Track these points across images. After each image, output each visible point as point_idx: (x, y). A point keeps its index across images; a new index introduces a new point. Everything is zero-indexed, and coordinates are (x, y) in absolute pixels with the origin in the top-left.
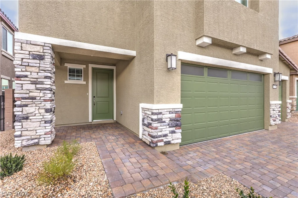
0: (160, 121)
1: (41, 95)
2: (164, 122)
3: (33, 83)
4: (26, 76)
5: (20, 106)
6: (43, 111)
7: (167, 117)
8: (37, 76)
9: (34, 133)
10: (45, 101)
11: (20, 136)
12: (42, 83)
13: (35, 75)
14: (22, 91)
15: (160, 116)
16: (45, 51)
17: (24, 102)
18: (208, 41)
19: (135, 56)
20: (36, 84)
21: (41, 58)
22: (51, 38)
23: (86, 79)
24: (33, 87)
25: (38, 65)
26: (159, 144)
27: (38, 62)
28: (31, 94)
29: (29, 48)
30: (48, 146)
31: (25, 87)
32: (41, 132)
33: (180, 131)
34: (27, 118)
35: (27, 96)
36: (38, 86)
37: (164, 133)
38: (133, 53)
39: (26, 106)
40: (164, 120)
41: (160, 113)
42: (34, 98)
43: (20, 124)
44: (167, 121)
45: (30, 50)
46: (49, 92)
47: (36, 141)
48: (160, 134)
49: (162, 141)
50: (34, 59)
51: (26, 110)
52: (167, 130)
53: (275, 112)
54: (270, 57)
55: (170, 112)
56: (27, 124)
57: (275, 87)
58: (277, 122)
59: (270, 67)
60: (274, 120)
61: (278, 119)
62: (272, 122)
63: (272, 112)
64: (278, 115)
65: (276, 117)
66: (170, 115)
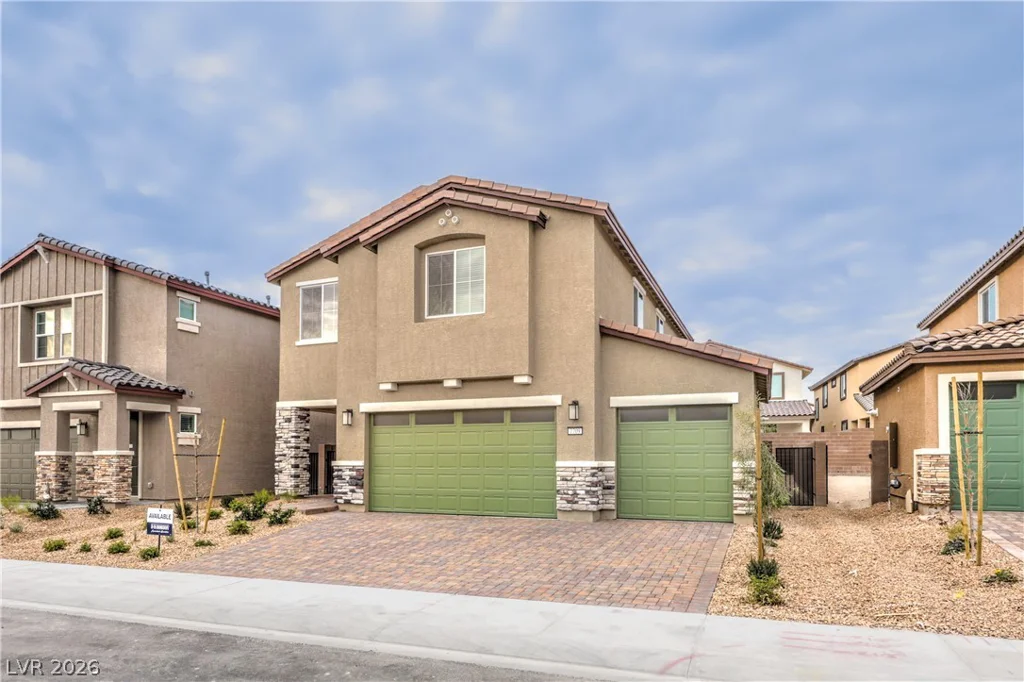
0: (340, 478)
1: (289, 452)
3: (286, 442)
4: (281, 437)
5: (278, 462)
6: (290, 466)
7: (347, 474)
9: (285, 484)
10: (291, 457)
11: (278, 486)
12: (290, 442)
13: (286, 436)
14: (279, 449)
15: (340, 473)
16: (292, 414)
17: (281, 458)
18: (388, 387)
21: (289, 420)
22: (296, 401)
25: (287, 427)
26: (339, 501)
27: (288, 424)
28: (284, 452)
29: (283, 413)
31: (281, 446)
33: (362, 491)
34: (281, 472)
35: (282, 453)
37: (344, 490)
39: (281, 461)
40: (344, 477)
41: (340, 470)
42: (285, 455)
43: (278, 476)
44: (348, 478)
45: (284, 415)
46: (293, 450)
47: (286, 491)
48: (339, 490)
49: (341, 498)
50: (286, 422)
51: (282, 465)
52: (347, 488)
53: (570, 484)
54: (525, 379)
55: (350, 470)
56: (281, 475)
57: (579, 431)
58: (581, 505)
59: (556, 394)
60: (569, 502)
61: (584, 499)
62: (561, 504)
63: (560, 484)
64: (587, 492)
65: (575, 494)
66: (350, 473)
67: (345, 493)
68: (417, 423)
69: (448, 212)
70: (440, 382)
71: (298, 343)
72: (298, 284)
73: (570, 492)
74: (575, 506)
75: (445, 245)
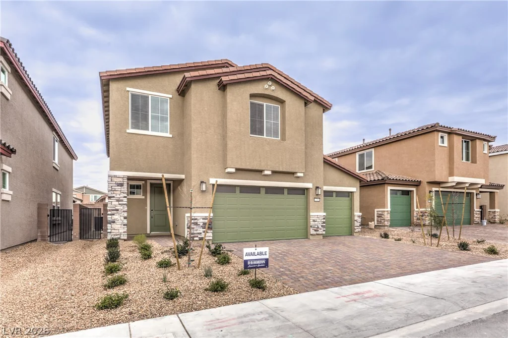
0: (196, 224)
1: (122, 208)
2: (199, 225)
3: (118, 201)
4: (114, 197)
5: (111, 215)
6: (123, 218)
7: (201, 222)
8: (119, 197)
9: (117, 231)
10: (124, 211)
11: (110, 233)
12: (122, 201)
13: (118, 196)
14: (112, 206)
15: (195, 221)
16: (124, 181)
17: (113, 212)
19: (184, 179)
20: (119, 201)
21: (122, 185)
22: (127, 172)
23: (145, 193)
24: (117, 203)
25: (120, 190)
26: (195, 239)
27: (120, 187)
28: (116, 207)
29: (115, 180)
30: (125, 240)
31: (113, 203)
32: (121, 231)
33: (212, 231)
34: (114, 222)
35: (114, 208)
36: (120, 202)
37: (198, 232)
38: (183, 177)
39: (114, 214)
40: (198, 223)
41: (196, 219)
42: (117, 210)
43: (110, 225)
44: (201, 224)
45: (116, 181)
46: (126, 206)
47: (119, 236)
48: (195, 232)
49: (197, 237)
50: (118, 186)
51: (115, 217)
52: (201, 230)
53: (316, 223)
54: (302, 175)
55: (203, 219)
56: (114, 226)
57: (318, 200)
58: (320, 232)
59: (309, 183)
60: (315, 231)
61: (321, 229)
62: (312, 232)
63: (312, 223)
64: (322, 226)
65: (318, 227)
66: (204, 221)
67: (201, 233)
68: (241, 192)
69: (270, 83)
70: (261, 171)
71: (128, 131)
72: (128, 89)
73: (316, 226)
74: (318, 233)
75: (262, 99)
